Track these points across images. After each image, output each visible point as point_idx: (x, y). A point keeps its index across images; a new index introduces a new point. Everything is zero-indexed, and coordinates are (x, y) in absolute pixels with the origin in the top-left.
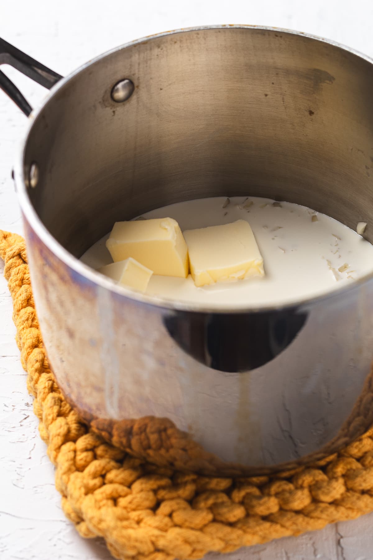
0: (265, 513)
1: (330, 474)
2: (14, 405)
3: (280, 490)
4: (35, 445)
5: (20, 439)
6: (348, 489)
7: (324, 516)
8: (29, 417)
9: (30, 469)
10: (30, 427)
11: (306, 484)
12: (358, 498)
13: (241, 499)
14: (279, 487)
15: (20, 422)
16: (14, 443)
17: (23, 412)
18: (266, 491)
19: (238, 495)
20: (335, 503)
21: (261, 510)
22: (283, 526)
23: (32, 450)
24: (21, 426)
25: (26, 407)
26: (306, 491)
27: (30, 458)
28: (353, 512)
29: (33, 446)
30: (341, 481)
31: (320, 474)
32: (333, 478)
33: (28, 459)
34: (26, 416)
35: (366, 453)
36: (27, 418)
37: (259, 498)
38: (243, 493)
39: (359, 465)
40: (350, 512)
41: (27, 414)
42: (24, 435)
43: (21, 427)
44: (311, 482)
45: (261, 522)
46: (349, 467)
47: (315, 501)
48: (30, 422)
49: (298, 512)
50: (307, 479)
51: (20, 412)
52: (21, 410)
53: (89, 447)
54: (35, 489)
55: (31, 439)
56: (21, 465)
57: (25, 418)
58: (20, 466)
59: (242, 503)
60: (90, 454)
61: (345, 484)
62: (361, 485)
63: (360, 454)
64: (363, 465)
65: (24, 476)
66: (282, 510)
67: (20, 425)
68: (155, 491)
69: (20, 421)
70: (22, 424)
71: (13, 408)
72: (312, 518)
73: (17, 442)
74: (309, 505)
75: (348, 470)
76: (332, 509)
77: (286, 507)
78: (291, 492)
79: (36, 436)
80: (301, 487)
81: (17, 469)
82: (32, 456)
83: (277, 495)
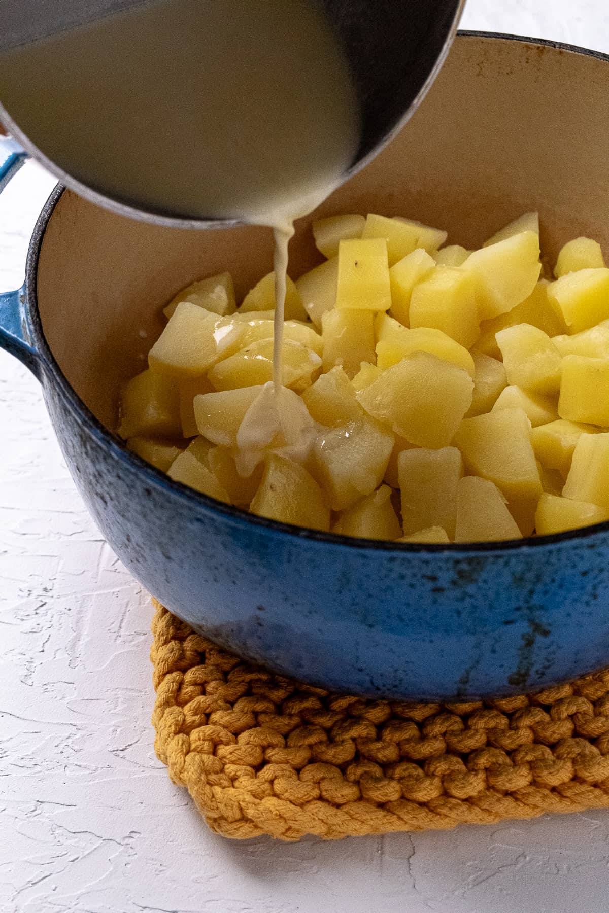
0: (383, 799)
1: (471, 765)
2: (30, 589)
3: (406, 773)
4: (50, 636)
5: (33, 629)
6: (489, 787)
7: (453, 814)
8: (47, 604)
9: (41, 664)
10: (46, 615)
11: (438, 772)
12: (499, 800)
13: (357, 777)
14: (405, 770)
15: (36, 610)
16: (26, 633)
17: (40, 598)
18: (390, 772)
19: (354, 772)
20: (469, 801)
21: (377, 795)
22: (399, 818)
23: (46, 641)
24: (36, 614)
25: (44, 592)
26: (437, 781)
27: (43, 651)
28: (490, 815)
29: (48, 637)
30: (482, 775)
31: (458, 763)
32: (473, 770)
33: (40, 652)
34: (43, 603)
35: (521, 746)
36: (44, 606)
37: (377, 780)
38: (360, 771)
39: (508, 761)
40: (486, 815)
41: (44, 601)
42: (38, 624)
43: (36, 616)
44: (446, 770)
45: (374, 809)
46: (494, 760)
47: (446, 794)
48: (47, 610)
49: (422, 805)
50: (441, 767)
51: (37, 598)
52: (38, 595)
53: (199, 681)
54: (45, 687)
55: (46, 630)
56: (32, 658)
57: (42, 606)
58: (30, 661)
59: (357, 783)
60: (198, 688)
61: (486, 780)
62: (504, 785)
63: (513, 746)
64: (514, 761)
65: (34, 672)
66: (404, 798)
67: (34, 613)
68: (264, 749)
69: (35, 608)
70: (38, 611)
71: (29, 593)
72: (438, 814)
73: (30, 632)
74: (437, 798)
75: (493, 764)
76: (464, 807)
77: (408, 796)
78: (418, 779)
79: (52, 625)
80: (432, 776)
81: (27, 664)
82: (45, 649)
83: (401, 779)
